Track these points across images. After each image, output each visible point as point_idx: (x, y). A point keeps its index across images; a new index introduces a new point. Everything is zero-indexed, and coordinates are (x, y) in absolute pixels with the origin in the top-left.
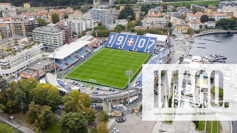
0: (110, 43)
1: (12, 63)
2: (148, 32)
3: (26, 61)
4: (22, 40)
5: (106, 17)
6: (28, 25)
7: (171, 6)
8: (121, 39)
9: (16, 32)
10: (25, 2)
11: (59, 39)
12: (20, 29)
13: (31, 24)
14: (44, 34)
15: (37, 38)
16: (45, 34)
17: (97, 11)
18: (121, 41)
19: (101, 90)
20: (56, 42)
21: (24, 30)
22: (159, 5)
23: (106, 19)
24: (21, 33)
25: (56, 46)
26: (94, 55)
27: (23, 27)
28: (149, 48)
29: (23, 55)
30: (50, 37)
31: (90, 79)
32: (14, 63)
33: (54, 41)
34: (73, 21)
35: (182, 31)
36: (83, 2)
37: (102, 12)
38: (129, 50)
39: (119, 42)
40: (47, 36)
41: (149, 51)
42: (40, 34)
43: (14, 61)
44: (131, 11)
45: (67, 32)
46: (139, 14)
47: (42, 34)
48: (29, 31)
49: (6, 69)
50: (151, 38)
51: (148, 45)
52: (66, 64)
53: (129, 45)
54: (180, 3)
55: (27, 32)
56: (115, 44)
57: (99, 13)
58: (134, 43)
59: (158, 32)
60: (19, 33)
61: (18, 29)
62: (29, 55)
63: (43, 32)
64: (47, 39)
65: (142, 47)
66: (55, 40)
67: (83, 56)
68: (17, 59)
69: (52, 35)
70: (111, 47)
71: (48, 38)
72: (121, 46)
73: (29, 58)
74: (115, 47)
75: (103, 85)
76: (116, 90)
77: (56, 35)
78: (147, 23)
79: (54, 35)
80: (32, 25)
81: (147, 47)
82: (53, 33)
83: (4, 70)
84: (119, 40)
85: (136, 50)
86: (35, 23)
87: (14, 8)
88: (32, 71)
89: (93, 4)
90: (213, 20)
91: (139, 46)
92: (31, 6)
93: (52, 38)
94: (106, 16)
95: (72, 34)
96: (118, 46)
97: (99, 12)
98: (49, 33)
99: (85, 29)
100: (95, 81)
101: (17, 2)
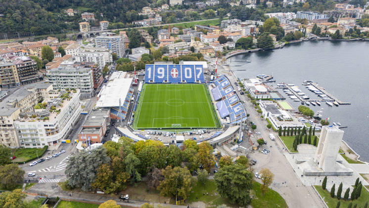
0: (149, 77)
1: (60, 123)
2: (182, 60)
6: (21, 68)
7: (175, 28)
8: (161, 71)
9: (3, 79)
11: (91, 80)
12: (10, 74)
13: (25, 65)
14: (67, 76)
16: (69, 77)
17: (106, 40)
18: (163, 73)
19: (195, 134)
20: (88, 85)
21: (16, 76)
23: (119, 49)
24: (11, 80)
25: (87, 90)
26: (143, 94)
27: (15, 70)
28: (198, 77)
29: (67, 110)
30: (77, 79)
31: (172, 125)
33: (84, 84)
34: (89, 55)
35: (210, 55)
36: (66, 28)
37: (113, 40)
38: (177, 83)
39: (161, 75)
40: (72, 79)
41: (200, 81)
42: (61, 77)
43: (61, 121)
45: (94, 70)
47: (63, 76)
48: (24, 76)
49: (53, 133)
50: (196, 65)
51: (197, 75)
52: (123, 112)
53: (175, 77)
55: (21, 78)
56: (156, 78)
57: (110, 42)
58: (179, 74)
59: (192, 58)
60: (8, 80)
61: (7, 74)
62: (72, 109)
63: (65, 75)
64: (72, 83)
65: (190, 77)
66: (86, 83)
69: (81, 77)
70: (154, 82)
71: (75, 81)
72: (165, 78)
74: (159, 82)
75: (193, 128)
77: (87, 76)
79: (84, 76)
80: (28, 67)
81: (197, 77)
82: (82, 73)
83: (50, 137)
84: (159, 72)
85: (185, 81)
86: (32, 64)
88: (95, 129)
89: (79, 31)
90: (230, 40)
91: (186, 77)
93: (82, 81)
96: (162, 80)
97: (109, 40)
98: (76, 74)
100: (180, 125)
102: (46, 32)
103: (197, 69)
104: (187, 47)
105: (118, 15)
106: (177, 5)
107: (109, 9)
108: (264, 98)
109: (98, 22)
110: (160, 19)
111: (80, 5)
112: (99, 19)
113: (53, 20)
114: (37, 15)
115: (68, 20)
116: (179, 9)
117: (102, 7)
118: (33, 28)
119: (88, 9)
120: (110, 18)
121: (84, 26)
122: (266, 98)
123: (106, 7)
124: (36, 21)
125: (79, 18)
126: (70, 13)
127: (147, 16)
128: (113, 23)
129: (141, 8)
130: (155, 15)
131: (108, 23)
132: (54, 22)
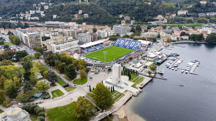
0: (116, 43)
1: (61, 47)
3: (68, 48)
4: (70, 38)
7: (168, 26)
8: (122, 42)
10: (84, 22)
11: (89, 39)
12: (74, 34)
14: (82, 36)
15: (79, 38)
18: (122, 43)
22: (161, 26)
23: (121, 32)
24: (74, 36)
26: (105, 49)
27: (76, 33)
28: (135, 47)
29: (67, 44)
30: (84, 38)
31: (94, 58)
32: (62, 48)
33: (86, 40)
36: (115, 23)
38: (125, 47)
39: (121, 43)
41: (135, 48)
42: (80, 36)
43: (62, 47)
44: (140, 28)
45: (94, 36)
46: (144, 30)
49: (58, 49)
52: (88, 51)
53: (126, 45)
54: (176, 25)
56: (118, 44)
58: (128, 44)
62: (71, 45)
65: (132, 46)
67: (98, 48)
72: (121, 45)
73: (71, 46)
74: (118, 46)
75: (99, 61)
78: (144, 35)
79: (87, 37)
83: (57, 50)
84: (121, 42)
85: (128, 47)
86: (82, 32)
87: (77, 25)
89: (121, 24)
90: (188, 35)
91: (130, 46)
92: (86, 24)
94: (121, 30)
95: (97, 38)
96: (120, 45)
97: (118, 28)
99: (107, 36)
100: (96, 58)
101: (79, 22)
103: (138, 43)
104: (157, 35)
105: (141, 18)
106: (182, 15)
107: (138, 15)
108: (149, 60)
109: (130, 21)
110: (166, 22)
111: (126, 13)
112: (132, 19)
113: (111, 19)
114: (105, 16)
115: (118, 19)
116: (183, 17)
117: (135, 14)
118: (102, 21)
119: (129, 15)
120: (137, 19)
121: (123, 22)
122: (150, 60)
123: (137, 15)
124: (104, 19)
125: (123, 18)
126: (121, 16)
127: (158, 19)
128: (137, 22)
129: (157, 16)
130: (164, 19)
131: (134, 21)
132: (111, 20)
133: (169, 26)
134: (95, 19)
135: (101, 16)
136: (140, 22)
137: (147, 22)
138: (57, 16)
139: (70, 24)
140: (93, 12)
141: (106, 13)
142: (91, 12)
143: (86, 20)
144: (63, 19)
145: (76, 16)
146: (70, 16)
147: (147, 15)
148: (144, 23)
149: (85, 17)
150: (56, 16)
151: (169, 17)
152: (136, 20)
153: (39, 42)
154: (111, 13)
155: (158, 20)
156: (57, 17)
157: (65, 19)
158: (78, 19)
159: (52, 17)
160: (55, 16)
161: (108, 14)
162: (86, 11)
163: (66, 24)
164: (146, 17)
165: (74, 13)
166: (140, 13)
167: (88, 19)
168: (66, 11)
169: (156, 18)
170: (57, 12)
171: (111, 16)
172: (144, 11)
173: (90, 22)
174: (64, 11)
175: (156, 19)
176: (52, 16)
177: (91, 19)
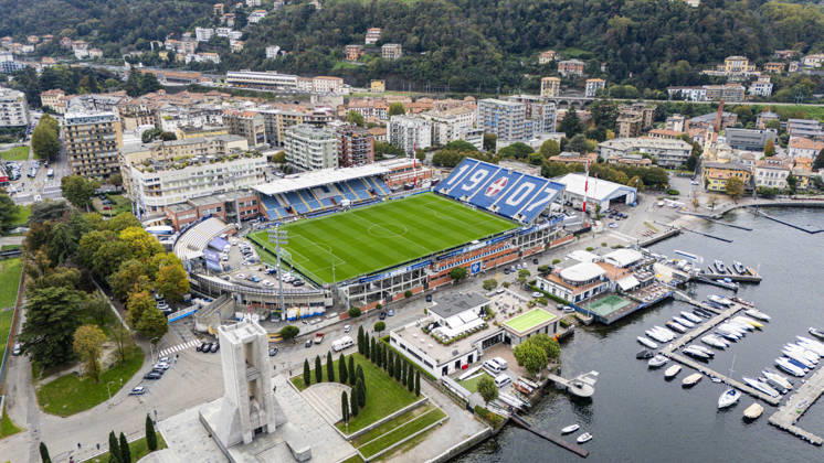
0: (449, 183)
1: (166, 184)
3: (207, 189)
4: (231, 144)
5: (511, 123)
7: (769, 114)
8: (479, 176)
11: (327, 155)
14: (298, 140)
18: (477, 181)
19: (277, 276)
20: (317, 162)
22: (731, 109)
23: (510, 128)
26: (384, 204)
28: (530, 209)
29: (200, 173)
30: (307, 148)
32: (171, 186)
33: (312, 158)
35: (707, 182)
36: (511, 86)
39: (471, 184)
40: (302, 146)
41: (524, 217)
42: (293, 139)
43: (174, 182)
44: (611, 116)
45: (354, 143)
46: (630, 126)
49: (152, 194)
50: (551, 183)
51: (533, 203)
52: (289, 210)
53: (489, 195)
56: (460, 185)
62: (220, 177)
63: (298, 136)
64: (302, 151)
65: (516, 203)
66: (315, 156)
67: (348, 202)
68: (180, 178)
69: (310, 144)
70: (447, 193)
72: (467, 194)
73: (221, 183)
74: (454, 196)
75: (293, 269)
76: (307, 284)
78: (615, 150)
79: (315, 144)
80: (319, 123)
81: (528, 207)
83: (149, 198)
84: (473, 179)
85: (497, 210)
87: (347, 90)
88: (189, 208)
89: (540, 93)
91: (509, 201)
92: (387, 89)
93: (311, 151)
96: (464, 193)
97: (496, 108)
99: (428, 145)
101: (360, 78)
102: (471, 87)
103: (548, 190)
104: (681, 154)
107: (626, 57)
108: (557, 294)
110: (767, 90)
111: (572, 45)
113: (495, 68)
114: (470, 57)
115: (533, 72)
117: (611, 51)
118: (455, 77)
119: (581, 52)
120: (616, 75)
121: (549, 85)
122: (563, 296)
123: (619, 52)
124: (464, 67)
125: (551, 68)
126: (545, 58)
127: (727, 78)
128: (615, 86)
129: (721, 59)
130: (755, 78)
131: (603, 83)
132: (494, 73)
133: (774, 110)
134: (425, 65)
135: (452, 54)
136: (626, 86)
137: (663, 87)
138: (282, 49)
139: (321, 84)
140: (420, 39)
141: (477, 44)
142: (415, 38)
143: (387, 72)
144: (301, 65)
145: (352, 51)
146: (327, 53)
147: (669, 53)
148: (648, 91)
149: (387, 57)
150: (278, 48)
151: (787, 68)
152: (613, 77)
153: (109, 154)
154: (502, 44)
155: (723, 81)
156: (279, 53)
157: (305, 64)
158: (360, 64)
159: (262, 55)
160: (272, 52)
161: (484, 47)
162: (396, 33)
163: (303, 85)
164: (664, 65)
165: (349, 41)
166: (636, 45)
167: (398, 67)
168: (318, 32)
169: (716, 73)
170: (285, 36)
171: (498, 56)
172: (656, 38)
173: (406, 79)
174: (312, 30)
175: (716, 78)
176: (264, 50)
177: (408, 67)
